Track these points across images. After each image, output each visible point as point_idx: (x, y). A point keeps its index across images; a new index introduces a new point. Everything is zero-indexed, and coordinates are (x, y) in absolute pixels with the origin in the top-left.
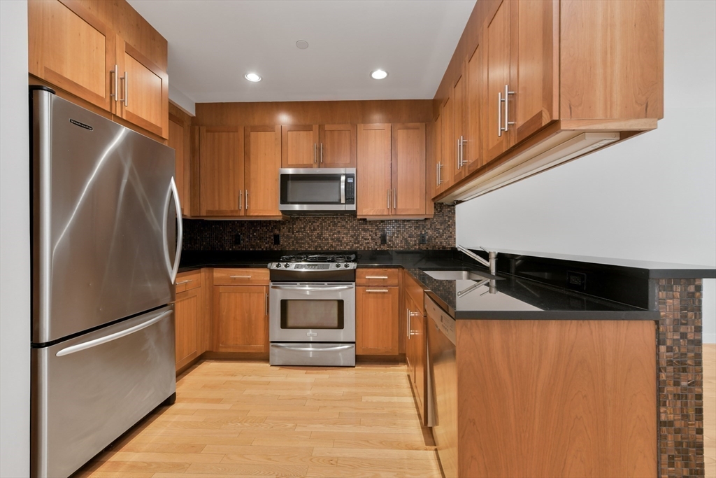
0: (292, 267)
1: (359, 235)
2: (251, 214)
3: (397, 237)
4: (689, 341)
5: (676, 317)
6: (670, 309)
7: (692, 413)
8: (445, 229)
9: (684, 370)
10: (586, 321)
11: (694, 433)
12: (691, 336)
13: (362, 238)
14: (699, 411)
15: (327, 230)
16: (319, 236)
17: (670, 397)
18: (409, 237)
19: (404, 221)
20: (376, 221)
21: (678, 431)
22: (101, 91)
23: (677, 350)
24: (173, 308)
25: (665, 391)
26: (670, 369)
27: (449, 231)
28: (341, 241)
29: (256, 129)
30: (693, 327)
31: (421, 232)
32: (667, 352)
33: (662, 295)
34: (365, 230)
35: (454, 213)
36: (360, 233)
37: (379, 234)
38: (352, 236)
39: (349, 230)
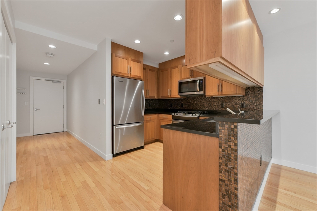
0: (179, 115)
1: (211, 104)
2: (172, 97)
3: (229, 104)
4: (231, 149)
5: (226, 138)
6: (223, 134)
7: (233, 179)
8: (256, 100)
9: (230, 161)
10: (195, 134)
11: (234, 189)
12: (233, 147)
13: (213, 105)
14: (236, 180)
15: (199, 101)
16: (196, 104)
17: (224, 170)
18: (235, 104)
19: (232, 97)
20: (219, 98)
21: (226, 185)
22: (126, 72)
23: (226, 152)
24: (144, 123)
25: (222, 167)
26: (224, 159)
27: (258, 101)
28: (204, 106)
29: (173, 68)
30: (234, 143)
31: (242, 102)
32: (222, 151)
33: (220, 128)
34: (214, 101)
35: (262, 91)
36: (212, 103)
37: (220, 103)
38: (209, 104)
39: (207, 102)
